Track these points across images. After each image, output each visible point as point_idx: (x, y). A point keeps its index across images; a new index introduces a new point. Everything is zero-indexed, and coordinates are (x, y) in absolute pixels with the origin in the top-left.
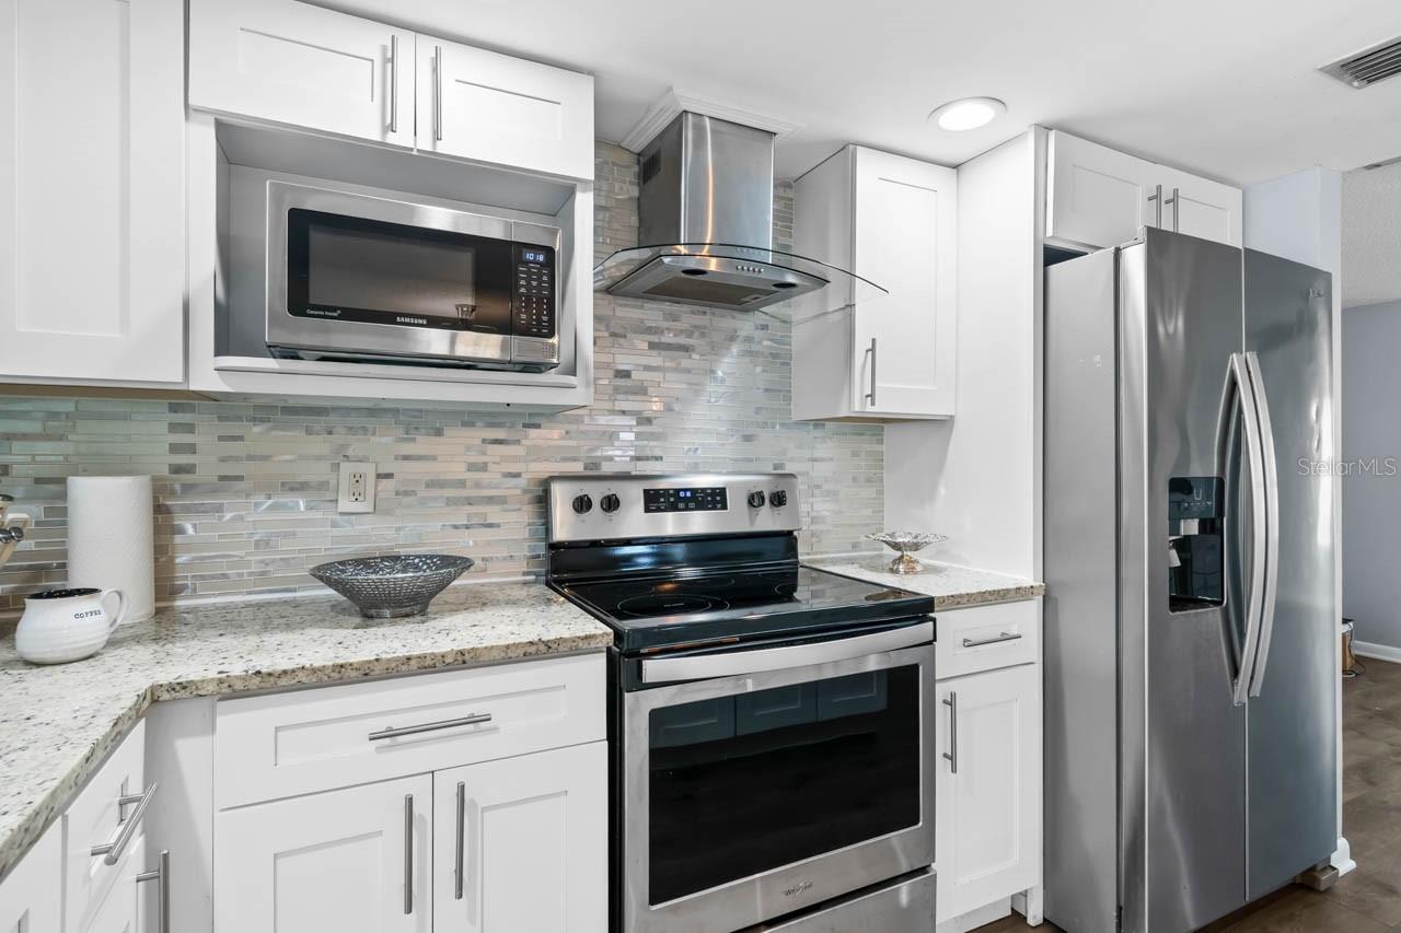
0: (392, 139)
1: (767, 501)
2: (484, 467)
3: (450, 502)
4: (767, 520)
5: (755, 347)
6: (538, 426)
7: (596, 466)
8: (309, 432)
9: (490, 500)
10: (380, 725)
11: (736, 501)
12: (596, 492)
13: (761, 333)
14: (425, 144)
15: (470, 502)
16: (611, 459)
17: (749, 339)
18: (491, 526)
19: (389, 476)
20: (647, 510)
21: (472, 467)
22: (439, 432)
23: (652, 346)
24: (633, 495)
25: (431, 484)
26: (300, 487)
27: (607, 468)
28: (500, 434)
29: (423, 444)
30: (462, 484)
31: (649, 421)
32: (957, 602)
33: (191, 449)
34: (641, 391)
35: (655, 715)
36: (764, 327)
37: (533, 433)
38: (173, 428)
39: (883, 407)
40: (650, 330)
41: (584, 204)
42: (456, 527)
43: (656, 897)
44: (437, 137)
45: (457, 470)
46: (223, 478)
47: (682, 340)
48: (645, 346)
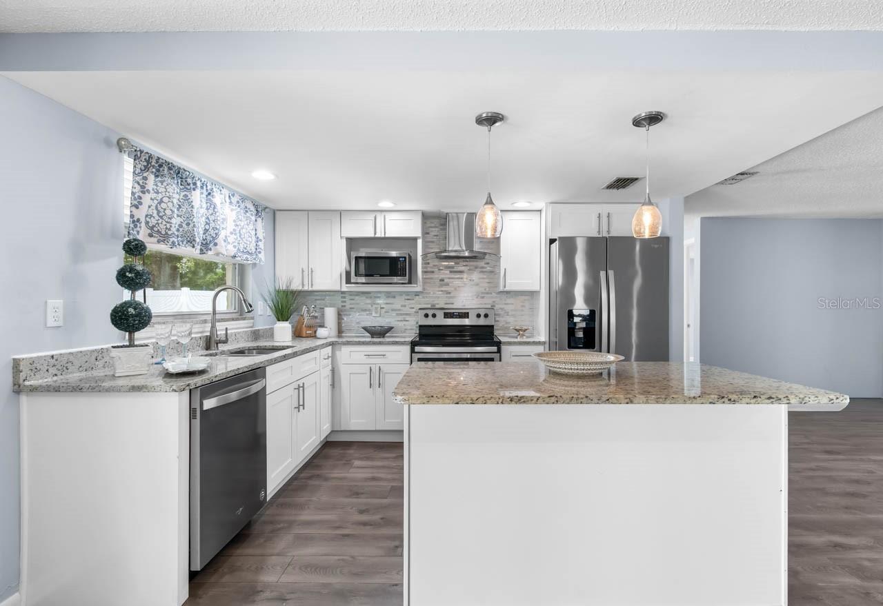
0: (376, 236)
1: (482, 317)
2: (405, 306)
3: (397, 314)
4: (482, 322)
5: (484, 270)
6: (418, 295)
7: (434, 305)
8: (367, 298)
9: (407, 314)
10: (367, 353)
11: (472, 315)
12: (430, 313)
13: (486, 266)
14: (383, 236)
15: (401, 314)
16: (438, 304)
17: (482, 268)
18: (407, 321)
19: (383, 308)
20: (445, 318)
21: (402, 306)
22: (394, 297)
23: (451, 272)
24: (440, 314)
25: (392, 310)
26: (365, 310)
27: (437, 306)
28: (409, 298)
29: (390, 300)
30: (399, 310)
31: (450, 293)
33: (345, 302)
34: (447, 284)
36: (488, 263)
37: (417, 297)
38: (342, 297)
39: (507, 289)
41: (420, 242)
44: (386, 233)
45: (398, 306)
46: (351, 308)
47: (460, 269)
48: (448, 272)
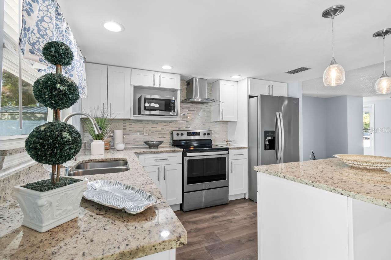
0: (154, 86)
1: (207, 134)
2: (163, 129)
3: (159, 134)
4: (206, 137)
5: (205, 110)
6: (171, 123)
7: (180, 129)
8: (140, 124)
9: (164, 134)
10: (156, 159)
11: (202, 134)
12: (180, 133)
13: (206, 108)
14: (158, 86)
15: (161, 134)
16: (182, 128)
17: (204, 109)
18: (164, 137)
19: (151, 130)
20: (188, 135)
21: (162, 129)
22: (157, 124)
23: (189, 110)
24: (185, 133)
25: (156, 131)
26: (139, 131)
28: (166, 124)
29: (155, 126)
30: (160, 131)
31: (188, 122)
32: (233, 149)
33: (126, 126)
34: (187, 117)
35: (188, 160)
36: (207, 107)
37: (171, 124)
38: (124, 123)
39: (224, 120)
40: (188, 108)
41: (179, 92)
42: (160, 138)
43: (188, 184)
44: (160, 85)
45: (159, 129)
46: (130, 130)
47: (193, 109)
48: (187, 110)
